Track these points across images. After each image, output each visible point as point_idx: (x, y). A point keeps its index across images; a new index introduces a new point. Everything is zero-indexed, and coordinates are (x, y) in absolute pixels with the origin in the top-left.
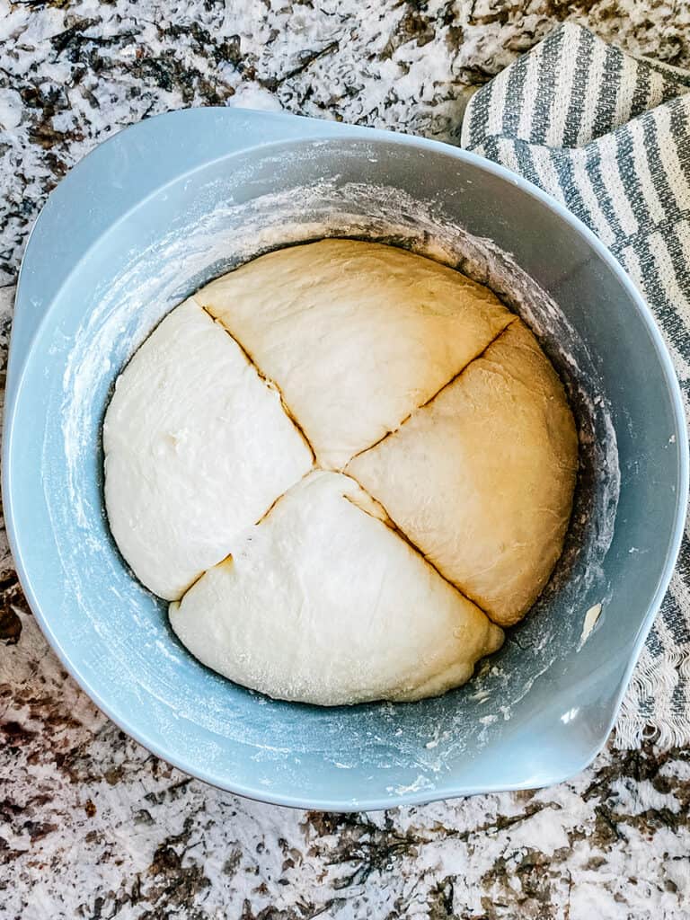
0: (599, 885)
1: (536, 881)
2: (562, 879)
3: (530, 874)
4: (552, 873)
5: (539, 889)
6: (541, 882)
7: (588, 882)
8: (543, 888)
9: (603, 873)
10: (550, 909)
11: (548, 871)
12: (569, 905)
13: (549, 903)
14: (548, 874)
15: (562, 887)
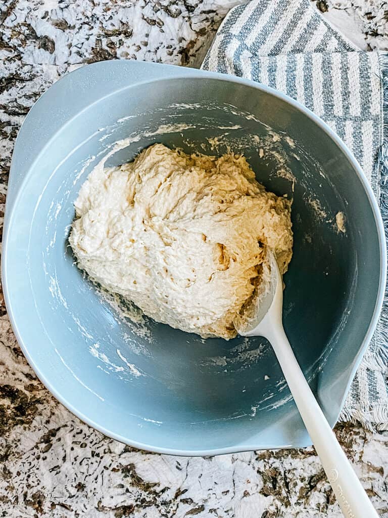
0: (381, 443)
1: (345, 436)
2: (360, 437)
3: (341, 431)
4: (354, 432)
5: (346, 440)
6: (348, 437)
7: (375, 440)
8: (349, 440)
9: (385, 436)
10: (352, 453)
11: (352, 430)
12: (362, 452)
13: (351, 450)
14: (352, 432)
15: (360, 441)
